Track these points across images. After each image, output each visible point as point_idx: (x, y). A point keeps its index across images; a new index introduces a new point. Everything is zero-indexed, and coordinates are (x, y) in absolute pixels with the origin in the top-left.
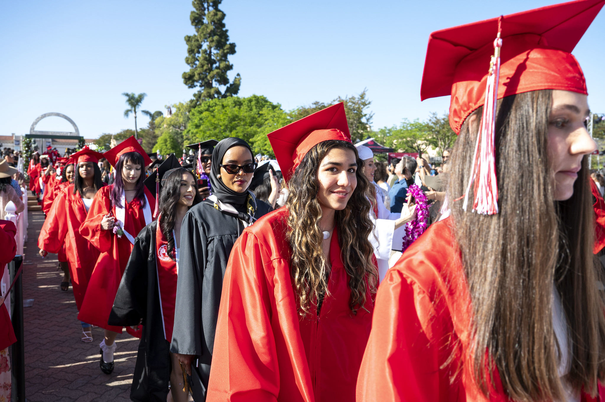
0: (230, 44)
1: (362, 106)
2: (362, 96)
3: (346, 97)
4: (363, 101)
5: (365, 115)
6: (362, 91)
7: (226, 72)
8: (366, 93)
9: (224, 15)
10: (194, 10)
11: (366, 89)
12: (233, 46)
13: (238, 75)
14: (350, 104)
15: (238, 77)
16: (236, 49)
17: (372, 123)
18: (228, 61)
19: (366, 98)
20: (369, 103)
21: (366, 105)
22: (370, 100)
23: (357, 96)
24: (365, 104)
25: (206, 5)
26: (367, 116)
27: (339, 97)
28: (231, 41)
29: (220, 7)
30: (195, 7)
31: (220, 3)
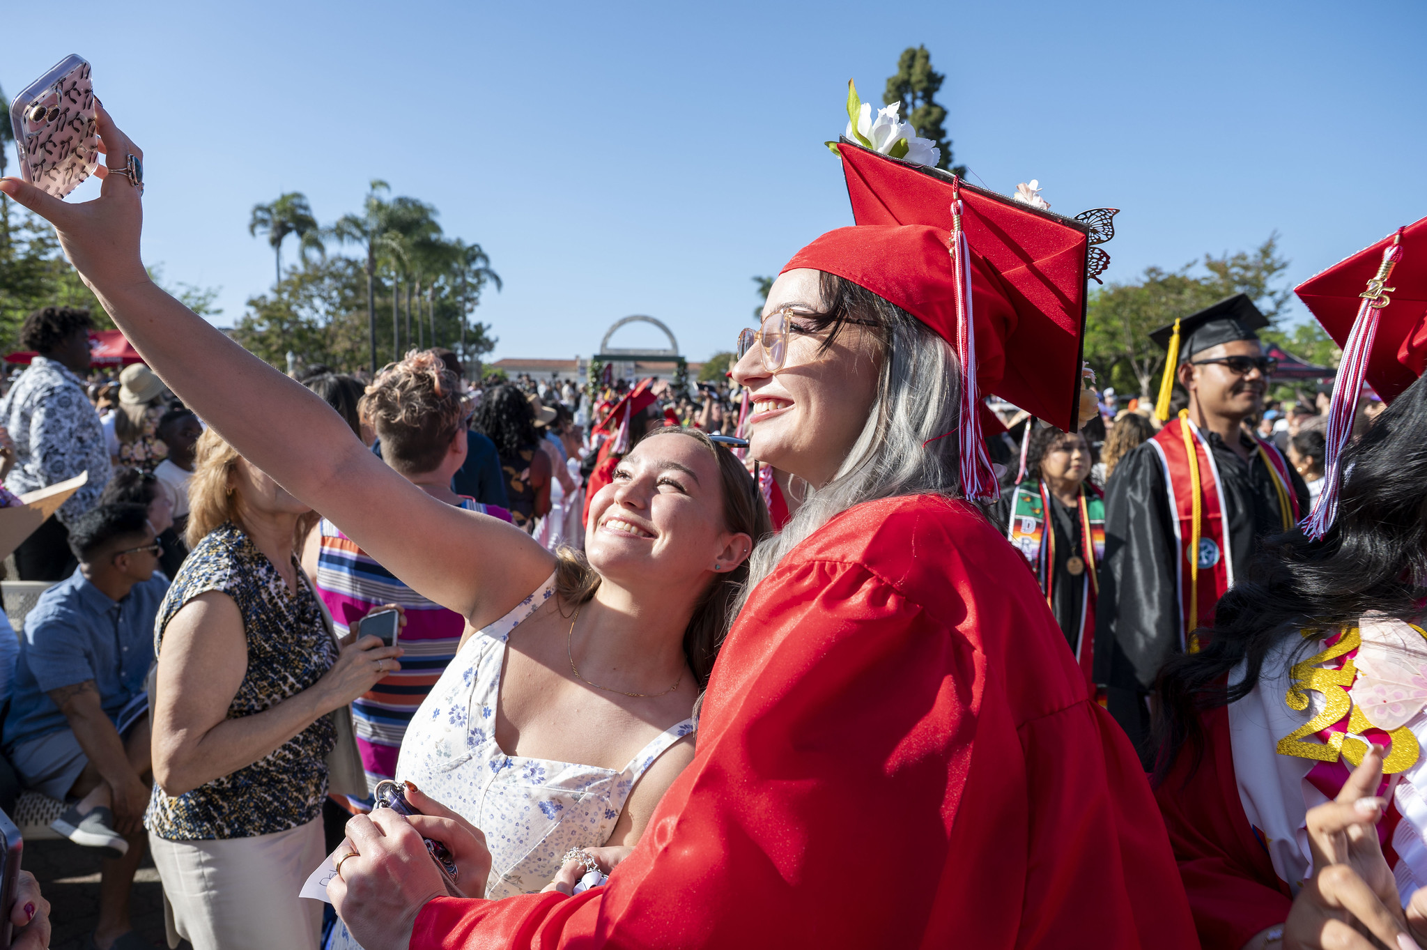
1: (1264, 274)
2: (1266, 252)
3: (1225, 255)
4: (1268, 261)
5: (1272, 294)
6: (1267, 240)
8: (1278, 242)
9: (944, 114)
11: (1276, 235)
14: (1234, 270)
17: (1289, 311)
19: (1276, 255)
20: (1284, 266)
21: (1275, 270)
22: (1285, 259)
23: (1252, 254)
24: (1271, 269)
25: (909, 98)
26: (1278, 296)
27: (1208, 256)
29: (938, 98)
31: (937, 89)
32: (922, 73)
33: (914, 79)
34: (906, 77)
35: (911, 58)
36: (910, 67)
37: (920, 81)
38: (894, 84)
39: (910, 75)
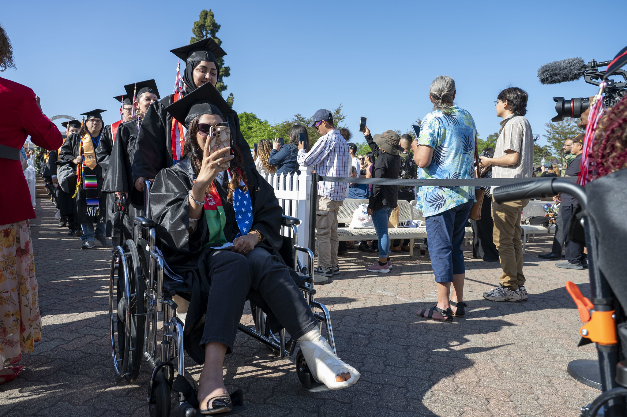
0: (225, 68)
1: (337, 120)
2: (338, 112)
4: (339, 115)
6: (338, 107)
7: (221, 91)
8: (341, 109)
10: (194, 36)
11: (341, 106)
12: (227, 70)
13: (231, 95)
15: (231, 97)
16: (230, 72)
18: (223, 82)
19: (341, 113)
20: (344, 118)
21: (341, 119)
22: (344, 115)
24: (340, 119)
25: (204, 33)
28: (226, 65)
29: (217, 35)
30: (195, 34)
31: (217, 31)
32: (210, 22)
33: (206, 24)
34: (203, 23)
35: (205, 15)
36: (205, 19)
37: (210, 26)
38: (197, 25)
39: (205, 22)
